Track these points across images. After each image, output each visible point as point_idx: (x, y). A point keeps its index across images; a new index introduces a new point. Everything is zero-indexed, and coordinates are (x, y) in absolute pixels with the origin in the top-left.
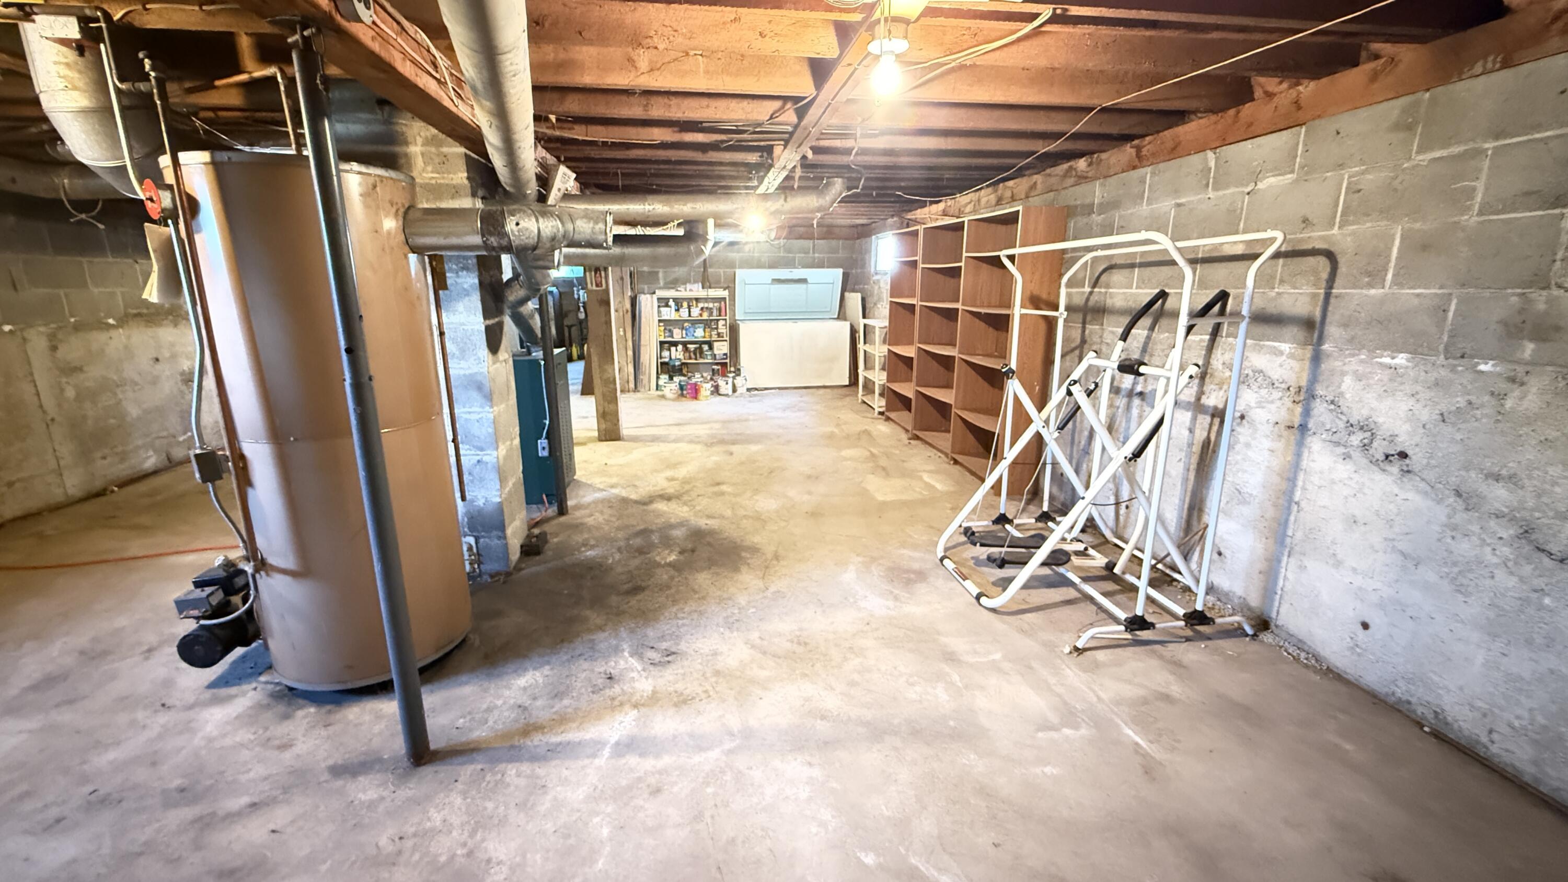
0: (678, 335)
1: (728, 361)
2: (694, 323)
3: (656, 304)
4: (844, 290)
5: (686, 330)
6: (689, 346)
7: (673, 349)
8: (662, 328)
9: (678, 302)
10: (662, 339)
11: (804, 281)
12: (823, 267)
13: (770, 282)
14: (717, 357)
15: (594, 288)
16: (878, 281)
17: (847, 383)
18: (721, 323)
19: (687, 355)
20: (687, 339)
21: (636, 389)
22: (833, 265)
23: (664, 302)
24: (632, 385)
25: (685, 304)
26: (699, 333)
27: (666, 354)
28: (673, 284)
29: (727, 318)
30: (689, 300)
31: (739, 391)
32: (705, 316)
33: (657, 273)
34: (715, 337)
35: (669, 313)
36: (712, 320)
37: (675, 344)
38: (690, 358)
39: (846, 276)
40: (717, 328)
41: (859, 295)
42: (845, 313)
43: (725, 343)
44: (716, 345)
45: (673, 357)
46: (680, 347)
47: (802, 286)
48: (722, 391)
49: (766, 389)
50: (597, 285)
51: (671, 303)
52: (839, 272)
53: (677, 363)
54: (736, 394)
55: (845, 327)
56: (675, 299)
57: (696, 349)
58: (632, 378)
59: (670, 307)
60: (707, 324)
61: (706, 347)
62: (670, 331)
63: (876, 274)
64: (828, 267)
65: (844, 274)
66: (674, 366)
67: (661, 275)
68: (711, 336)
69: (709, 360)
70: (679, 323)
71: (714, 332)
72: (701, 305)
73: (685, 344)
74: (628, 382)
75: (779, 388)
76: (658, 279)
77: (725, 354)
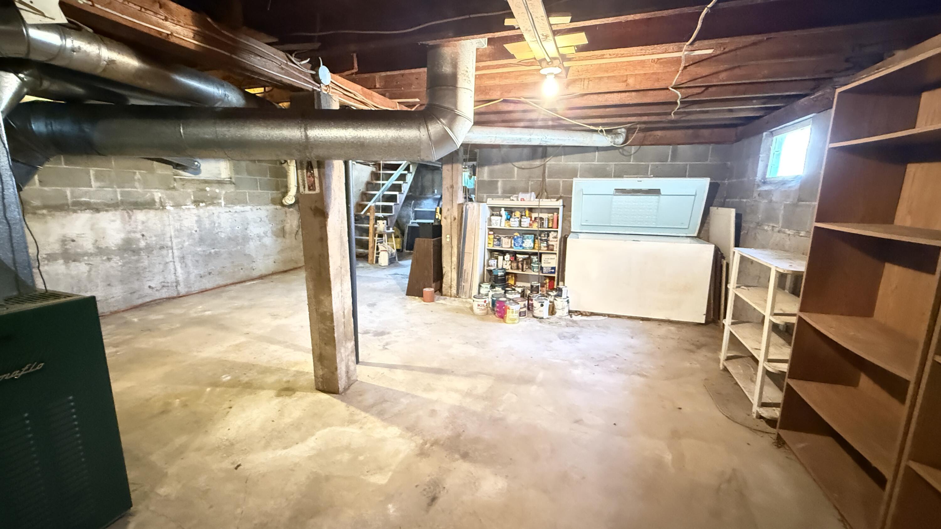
0: (506, 244)
1: (556, 275)
2: (525, 233)
3: (488, 212)
4: (709, 203)
5: (515, 240)
6: (517, 255)
7: (500, 258)
8: (492, 237)
9: (510, 211)
10: (491, 247)
11: (656, 192)
12: (684, 176)
13: (612, 191)
14: (545, 270)
15: (307, 192)
16: (769, 192)
17: (703, 322)
18: (552, 235)
19: (514, 265)
20: (515, 249)
21: (458, 295)
22: (695, 173)
23: (495, 210)
24: (454, 291)
25: (518, 214)
26: (528, 244)
27: (493, 262)
28: (510, 192)
29: (560, 229)
30: (522, 210)
31: (559, 313)
32: (535, 227)
33: (497, 181)
34: (544, 249)
35: (499, 222)
36: (543, 231)
37: (503, 253)
38: (518, 268)
39: (714, 189)
40: (547, 241)
41: (732, 212)
42: (708, 231)
43: (554, 256)
44: (544, 257)
45: (500, 267)
46: (508, 257)
47: (653, 198)
48: (537, 313)
49: (592, 314)
50: (310, 189)
51: (503, 212)
52: (704, 184)
53: (500, 273)
54: (553, 319)
55: (708, 251)
56: (506, 209)
57: (524, 259)
58: (454, 283)
59: (501, 216)
60: (536, 235)
61: (535, 259)
62: (499, 240)
63: (765, 183)
64: (690, 176)
65: (711, 184)
66: (497, 276)
67: (500, 184)
68: (540, 248)
69: (535, 272)
70: (508, 233)
71: (545, 244)
72: (534, 215)
73: (514, 254)
74: (451, 287)
75: (609, 316)
76: (497, 188)
77: (554, 268)
